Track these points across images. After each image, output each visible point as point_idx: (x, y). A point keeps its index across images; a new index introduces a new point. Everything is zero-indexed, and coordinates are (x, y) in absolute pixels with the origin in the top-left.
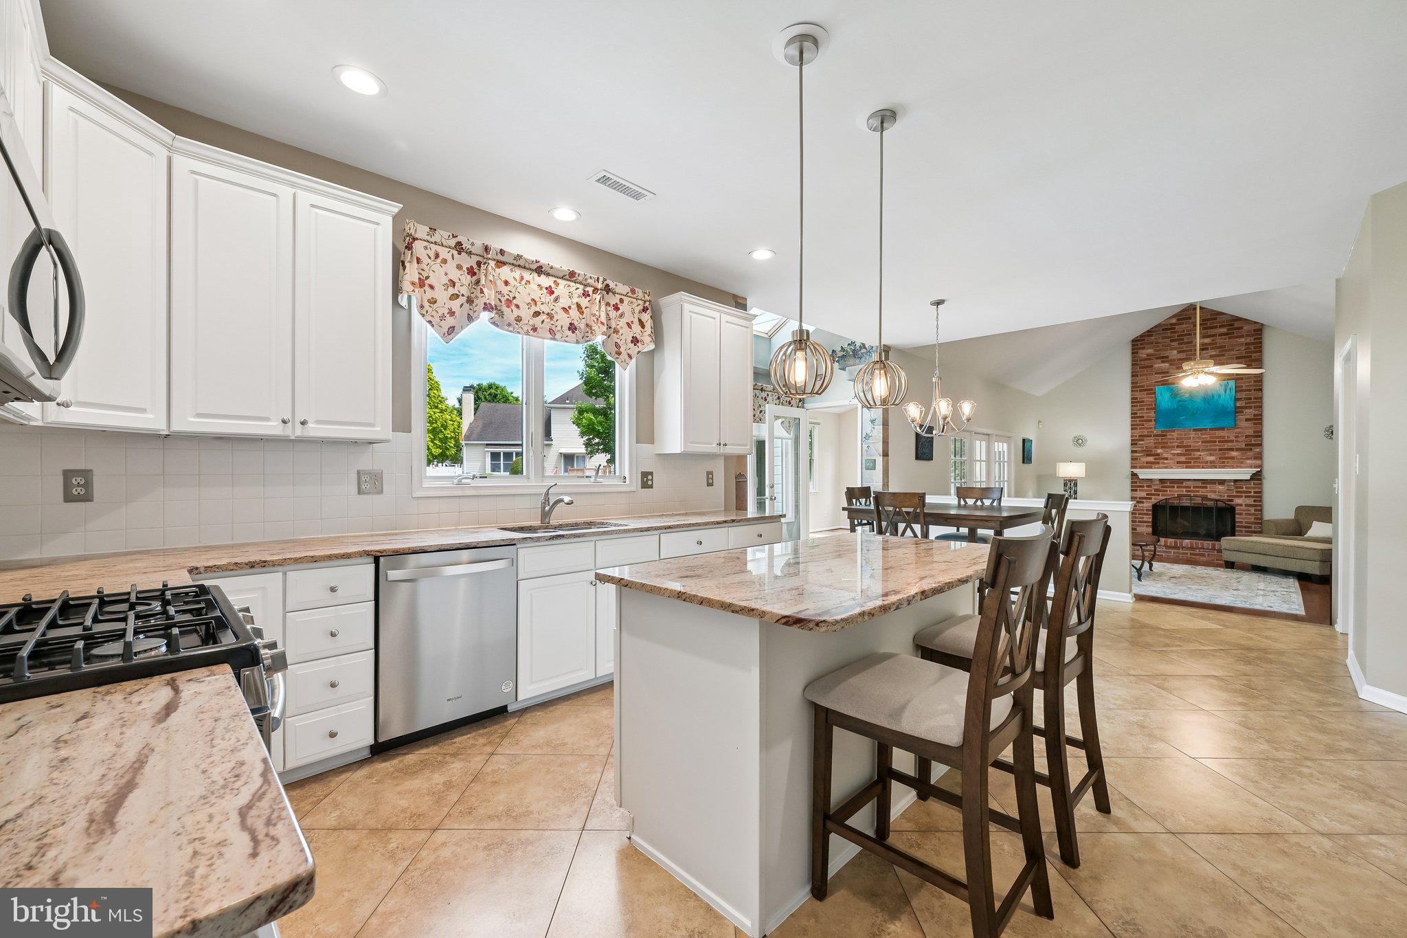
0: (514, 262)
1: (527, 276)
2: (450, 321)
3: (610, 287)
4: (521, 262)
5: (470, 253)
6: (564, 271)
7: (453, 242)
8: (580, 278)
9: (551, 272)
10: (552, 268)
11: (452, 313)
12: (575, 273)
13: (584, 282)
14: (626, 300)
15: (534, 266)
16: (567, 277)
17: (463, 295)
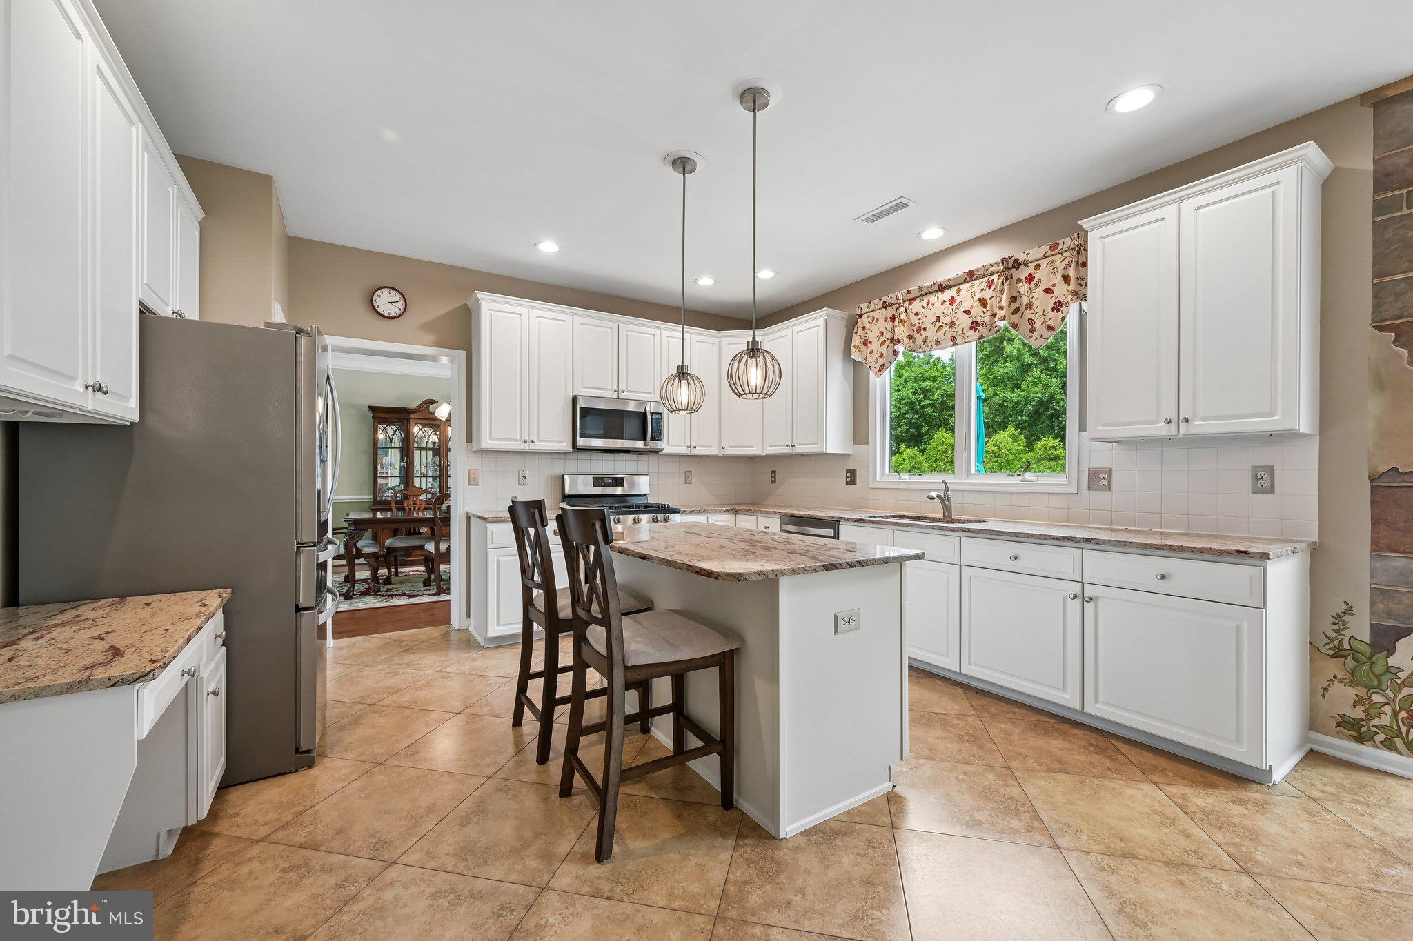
0: (921, 293)
1: (932, 299)
2: (881, 361)
3: (1020, 261)
4: (925, 291)
5: (892, 305)
6: (961, 276)
7: (881, 305)
8: (981, 273)
9: (951, 283)
10: (949, 280)
11: (882, 355)
12: (973, 271)
13: (986, 273)
14: (1044, 263)
15: (936, 288)
16: (968, 279)
17: (888, 339)
